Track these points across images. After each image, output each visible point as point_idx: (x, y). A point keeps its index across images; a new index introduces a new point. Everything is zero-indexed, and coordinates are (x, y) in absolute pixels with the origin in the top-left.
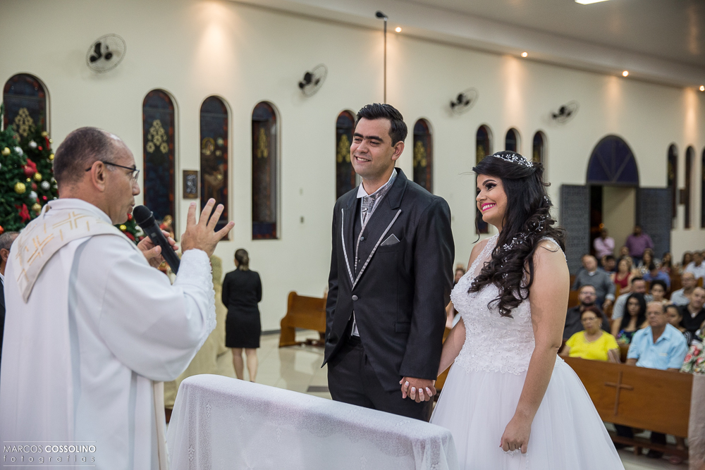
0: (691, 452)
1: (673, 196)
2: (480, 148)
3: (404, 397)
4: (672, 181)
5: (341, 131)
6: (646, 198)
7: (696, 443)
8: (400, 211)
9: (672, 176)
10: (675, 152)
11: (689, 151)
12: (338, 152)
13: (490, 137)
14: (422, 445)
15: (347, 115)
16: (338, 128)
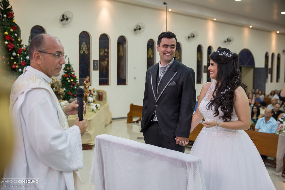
0: (277, 163)
1: (266, 71)
2: (198, 53)
3: (177, 144)
4: (266, 65)
5: (149, 47)
6: (257, 71)
7: (279, 159)
8: (176, 73)
9: (266, 64)
10: (268, 55)
11: (273, 55)
12: (148, 54)
13: (202, 49)
14: (190, 164)
15: (151, 41)
16: (148, 46)
